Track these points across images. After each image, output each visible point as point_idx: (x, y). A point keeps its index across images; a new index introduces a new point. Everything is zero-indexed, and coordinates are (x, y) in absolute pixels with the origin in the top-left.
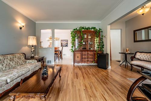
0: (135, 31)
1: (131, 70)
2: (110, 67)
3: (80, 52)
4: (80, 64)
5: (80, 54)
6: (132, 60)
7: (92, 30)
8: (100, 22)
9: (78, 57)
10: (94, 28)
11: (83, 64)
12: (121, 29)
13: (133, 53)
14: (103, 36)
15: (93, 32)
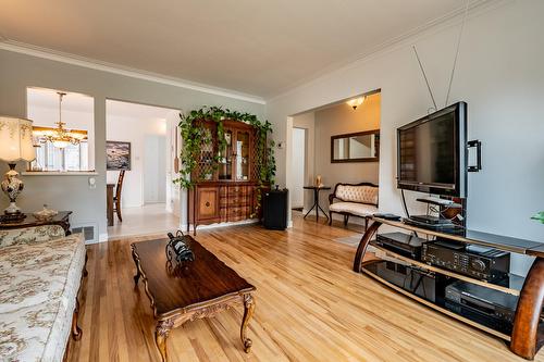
0: (333, 138)
1: (330, 224)
2: (290, 224)
3: (214, 189)
4: (215, 226)
5: (213, 195)
6: (331, 203)
7: (248, 122)
8: (264, 103)
9: (208, 204)
10: (253, 118)
11: (223, 225)
12: (306, 130)
13: (328, 186)
14: (273, 144)
15: (251, 128)
